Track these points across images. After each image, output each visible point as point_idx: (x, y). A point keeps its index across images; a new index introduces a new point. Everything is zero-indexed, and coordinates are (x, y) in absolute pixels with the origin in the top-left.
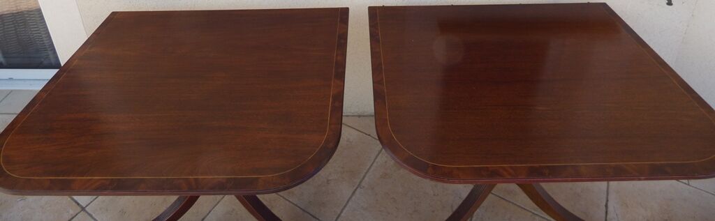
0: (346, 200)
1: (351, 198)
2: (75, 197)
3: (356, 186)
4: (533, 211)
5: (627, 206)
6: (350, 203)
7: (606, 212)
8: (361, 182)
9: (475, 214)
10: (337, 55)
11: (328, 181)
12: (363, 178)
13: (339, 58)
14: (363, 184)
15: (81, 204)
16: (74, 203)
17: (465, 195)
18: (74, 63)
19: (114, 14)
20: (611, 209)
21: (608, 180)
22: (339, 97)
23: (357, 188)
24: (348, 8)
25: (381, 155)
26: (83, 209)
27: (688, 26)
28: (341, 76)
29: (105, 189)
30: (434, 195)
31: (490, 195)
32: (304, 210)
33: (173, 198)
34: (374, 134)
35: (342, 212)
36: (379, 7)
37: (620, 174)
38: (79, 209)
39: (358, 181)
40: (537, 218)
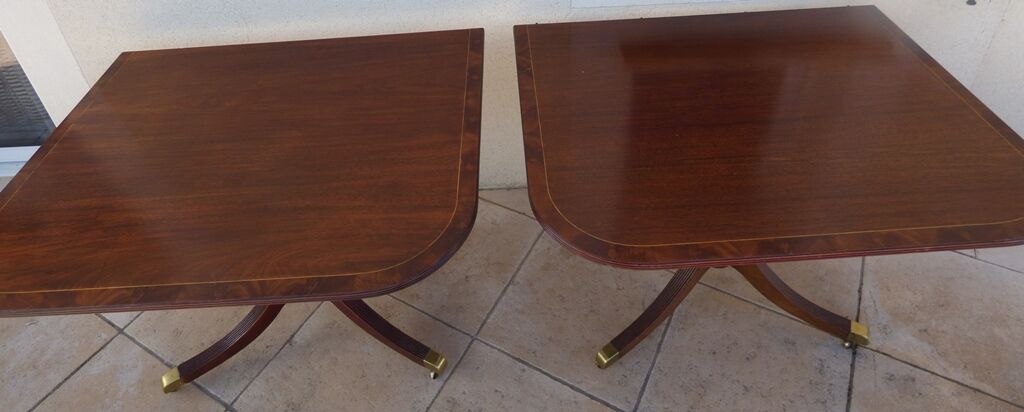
0: (494, 301)
1: (500, 298)
2: (106, 315)
3: (507, 283)
4: (758, 303)
5: (889, 290)
6: (499, 306)
7: (860, 299)
8: (514, 276)
9: (676, 311)
10: (467, 98)
11: (467, 277)
12: (518, 269)
13: (470, 102)
14: (517, 279)
15: (116, 324)
16: (107, 325)
17: (661, 287)
18: (69, 129)
19: (124, 55)
20: (866, 294)
21: (864, 255)
22: (473, 158)
23: (508, 285)
24: (482, 30)
25: (541, 239)
26: (121, 331)
27: (993, 37)
28: (475, 126)
29: (128, 302)
30: (619, 289)
31: (698, 285)
32: (433, 318)
33: (247, 310)
34: (530, 213)
35: (488, 317)
36: (530, 26)
37: (894, 244)
38: (115, 331)
39: (510, 276)
40: (762, 311)
